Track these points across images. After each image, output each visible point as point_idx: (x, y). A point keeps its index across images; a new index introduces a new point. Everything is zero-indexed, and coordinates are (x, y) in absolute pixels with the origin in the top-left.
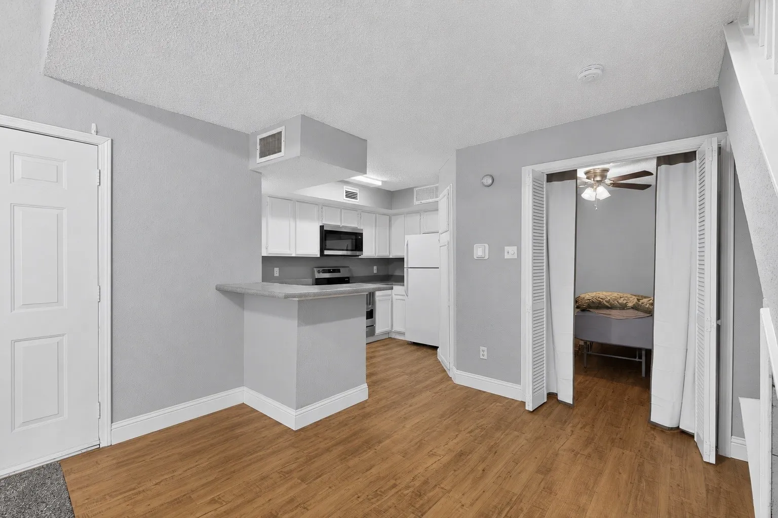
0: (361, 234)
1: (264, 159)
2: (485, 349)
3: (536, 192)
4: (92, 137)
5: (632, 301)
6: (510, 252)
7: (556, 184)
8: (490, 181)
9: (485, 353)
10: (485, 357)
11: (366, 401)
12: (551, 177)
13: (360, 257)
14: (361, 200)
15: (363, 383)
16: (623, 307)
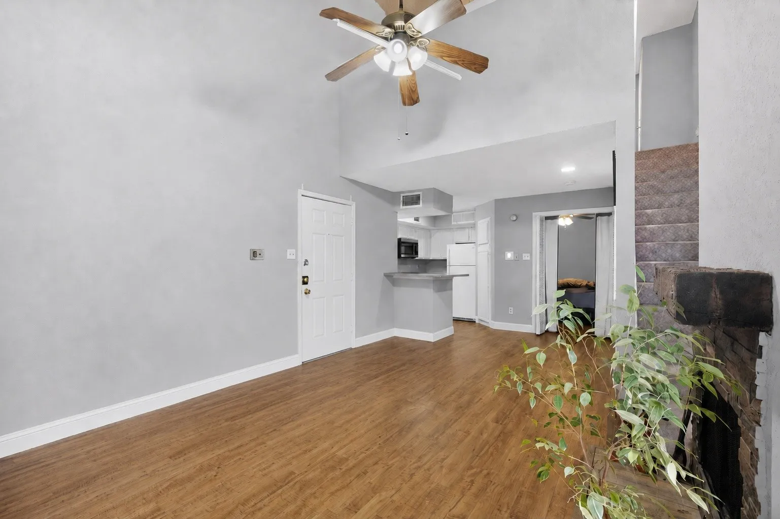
0: (417, 244)
1: (405, 207)
2: (512, 308)
3: (541, 225)
4: (350, 202)
5: (584, 283)
6: (526, 257)
7: (549, 221)
8: (515, 218)
9: (512, 311)
10: (512, 313)
11: (453, 335)
12: (547, 218)
13: (416, 258)
14: (422, 222)
15: (451, 326)
16: (580, 287)
